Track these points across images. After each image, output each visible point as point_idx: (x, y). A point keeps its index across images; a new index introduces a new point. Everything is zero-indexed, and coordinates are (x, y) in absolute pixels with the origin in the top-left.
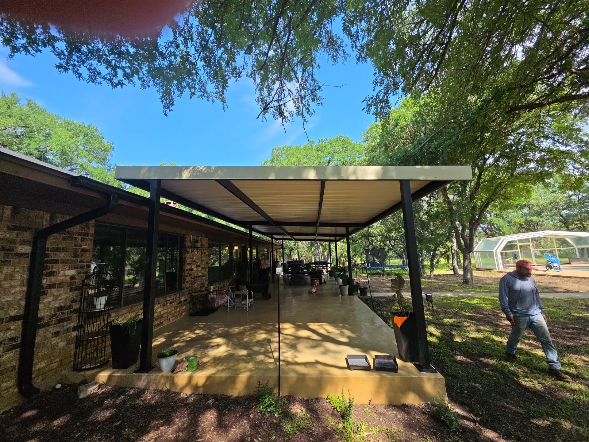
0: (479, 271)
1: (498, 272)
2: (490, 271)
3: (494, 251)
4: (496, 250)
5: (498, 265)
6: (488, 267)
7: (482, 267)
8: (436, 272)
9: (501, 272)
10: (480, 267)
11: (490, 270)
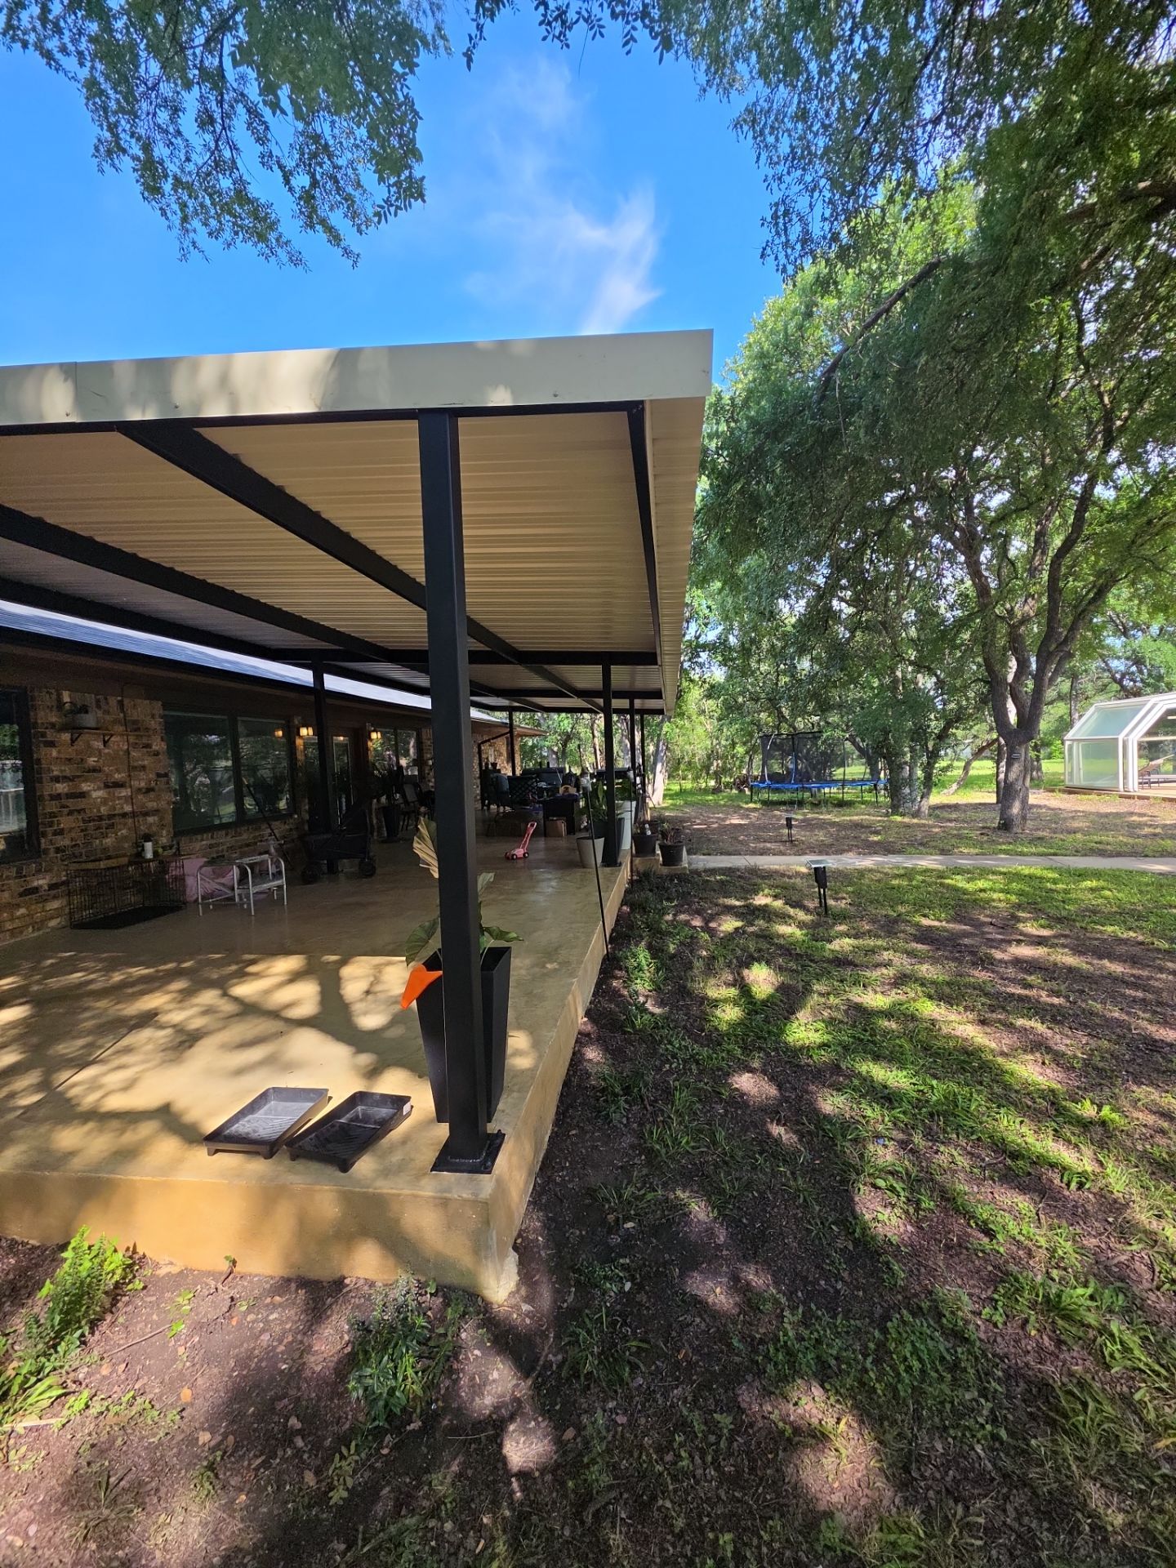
0: (1070, 793)
1: (1121, 796)
2: (1099, 795)
3: (1121, 737)
4: (1127, 735)
5: (1125, 778)
6: (1099, 784)
7: (1083, 783)
8: (936, 798)
9: (1129, 797)
10: (1076, 783)
11: (1099, 791)
